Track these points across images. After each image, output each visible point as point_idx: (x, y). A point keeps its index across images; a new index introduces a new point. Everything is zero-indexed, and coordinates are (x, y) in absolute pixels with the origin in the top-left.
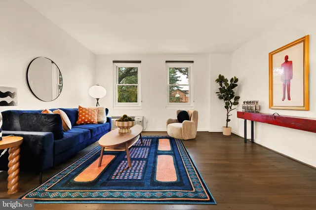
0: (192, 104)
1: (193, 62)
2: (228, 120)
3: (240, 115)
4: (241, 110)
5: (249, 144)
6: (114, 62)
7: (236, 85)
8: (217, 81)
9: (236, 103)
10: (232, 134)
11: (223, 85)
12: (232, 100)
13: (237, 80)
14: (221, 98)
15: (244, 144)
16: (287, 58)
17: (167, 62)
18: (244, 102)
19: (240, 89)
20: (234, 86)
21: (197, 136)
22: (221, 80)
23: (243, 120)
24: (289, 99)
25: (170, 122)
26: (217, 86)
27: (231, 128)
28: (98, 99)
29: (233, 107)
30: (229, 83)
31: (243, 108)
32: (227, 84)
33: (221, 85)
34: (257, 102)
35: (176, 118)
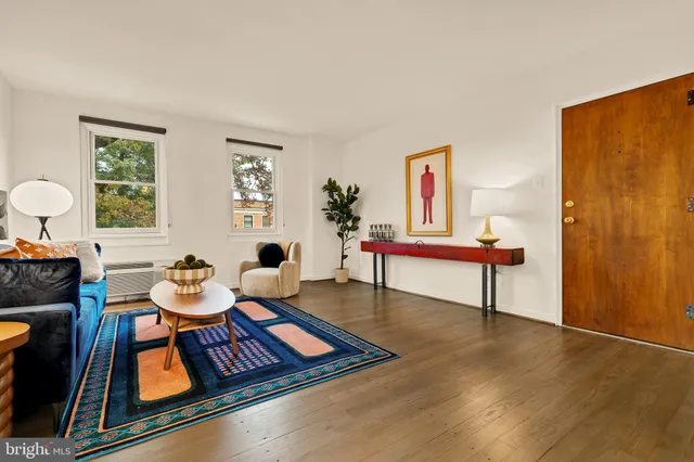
0: (281, 230)
1: (280, 148)
2: (344, 257)
3: (365, 247)
4: (367, 238)
5: (380, 291)
6: (83, 119)
7: (356, 198)
8: (325, 188)
9: (355, 228)
10: (351, 280)
11: (336, 197)
12: (350, 224)
13: (357, 190)
14: (331, 218)
15: (373, 292)
16: (427, 167)
17: (228, 140)
18: (372, 227)
19: (360, 205)
20: (352, 199)
21: (300, 290)
22: (331, 187)
23: (372, 254)
24: (431, 222)
25: (245, 267)
26: (325, 197)
27: (347, 269)
28: (43, 220)
29: (351, 233)
30: (345, 193)
31: (372, 235)
32: (341, 195)
33: (332, 196)
34: (390, 226)
35: (256, 259)
